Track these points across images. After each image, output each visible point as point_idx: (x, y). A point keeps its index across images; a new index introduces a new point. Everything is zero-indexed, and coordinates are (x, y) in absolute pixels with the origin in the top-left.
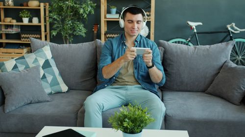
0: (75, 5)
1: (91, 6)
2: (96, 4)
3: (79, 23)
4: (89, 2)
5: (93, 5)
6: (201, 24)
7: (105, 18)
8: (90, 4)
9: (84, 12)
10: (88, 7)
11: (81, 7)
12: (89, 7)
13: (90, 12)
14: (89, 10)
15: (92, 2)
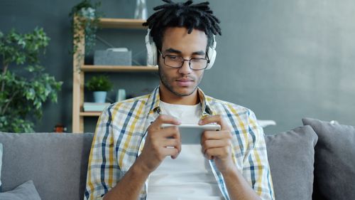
0: (17, 82)
1: (53, 87)
2: (61, 83)
3: (22, 121)
4: (48, 78)
5: (56, 83)
6: (272, 123)
7: (82, 110)
8: (50, 81)
9: (37, 96)
10: (45, 87)
11: (31, 87)
12: (48, 86)
13: (49, 98)
14: (47, 94)
15: (53, 78)
